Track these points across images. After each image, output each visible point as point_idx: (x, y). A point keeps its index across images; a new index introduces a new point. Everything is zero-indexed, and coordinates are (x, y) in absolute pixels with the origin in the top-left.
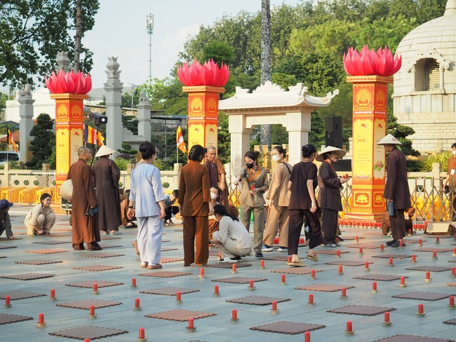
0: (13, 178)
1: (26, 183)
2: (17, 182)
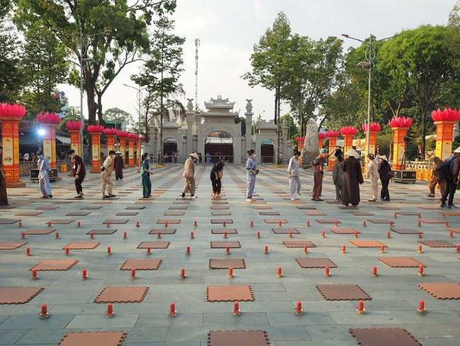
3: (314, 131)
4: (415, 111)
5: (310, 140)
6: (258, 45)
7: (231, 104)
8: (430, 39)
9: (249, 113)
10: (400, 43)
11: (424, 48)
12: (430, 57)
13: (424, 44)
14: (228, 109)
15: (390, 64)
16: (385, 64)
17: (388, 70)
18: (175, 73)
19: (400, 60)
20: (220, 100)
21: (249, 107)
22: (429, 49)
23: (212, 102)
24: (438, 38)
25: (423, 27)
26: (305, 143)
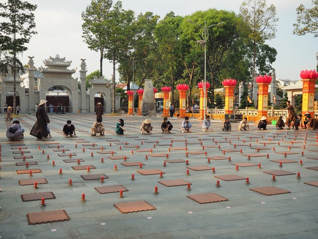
0: (249, 112)
1: (253, 114)
2: (250, 114)
3: (150, 87)
4: (197, 71)
5: (147, 94)
6: (86, 13)
7: (68, 62)
8: (218, 20)
9: (83, 71)
10: (196, 21)
11: (214, 26)
12: (218, 33)
13: (213, 23)
14: (65, 66)
15: (189, 36)
16: (186, 36)
17: (188, 41)
18: (28, 35)
19: (196, 34)
20: (58, 59)
21: (83, 65)
22: (218, 28)
23: (51, 61)
24: (223, 19)
25: (211, 10)
26: (144, 96)
